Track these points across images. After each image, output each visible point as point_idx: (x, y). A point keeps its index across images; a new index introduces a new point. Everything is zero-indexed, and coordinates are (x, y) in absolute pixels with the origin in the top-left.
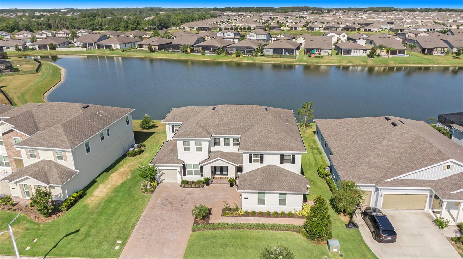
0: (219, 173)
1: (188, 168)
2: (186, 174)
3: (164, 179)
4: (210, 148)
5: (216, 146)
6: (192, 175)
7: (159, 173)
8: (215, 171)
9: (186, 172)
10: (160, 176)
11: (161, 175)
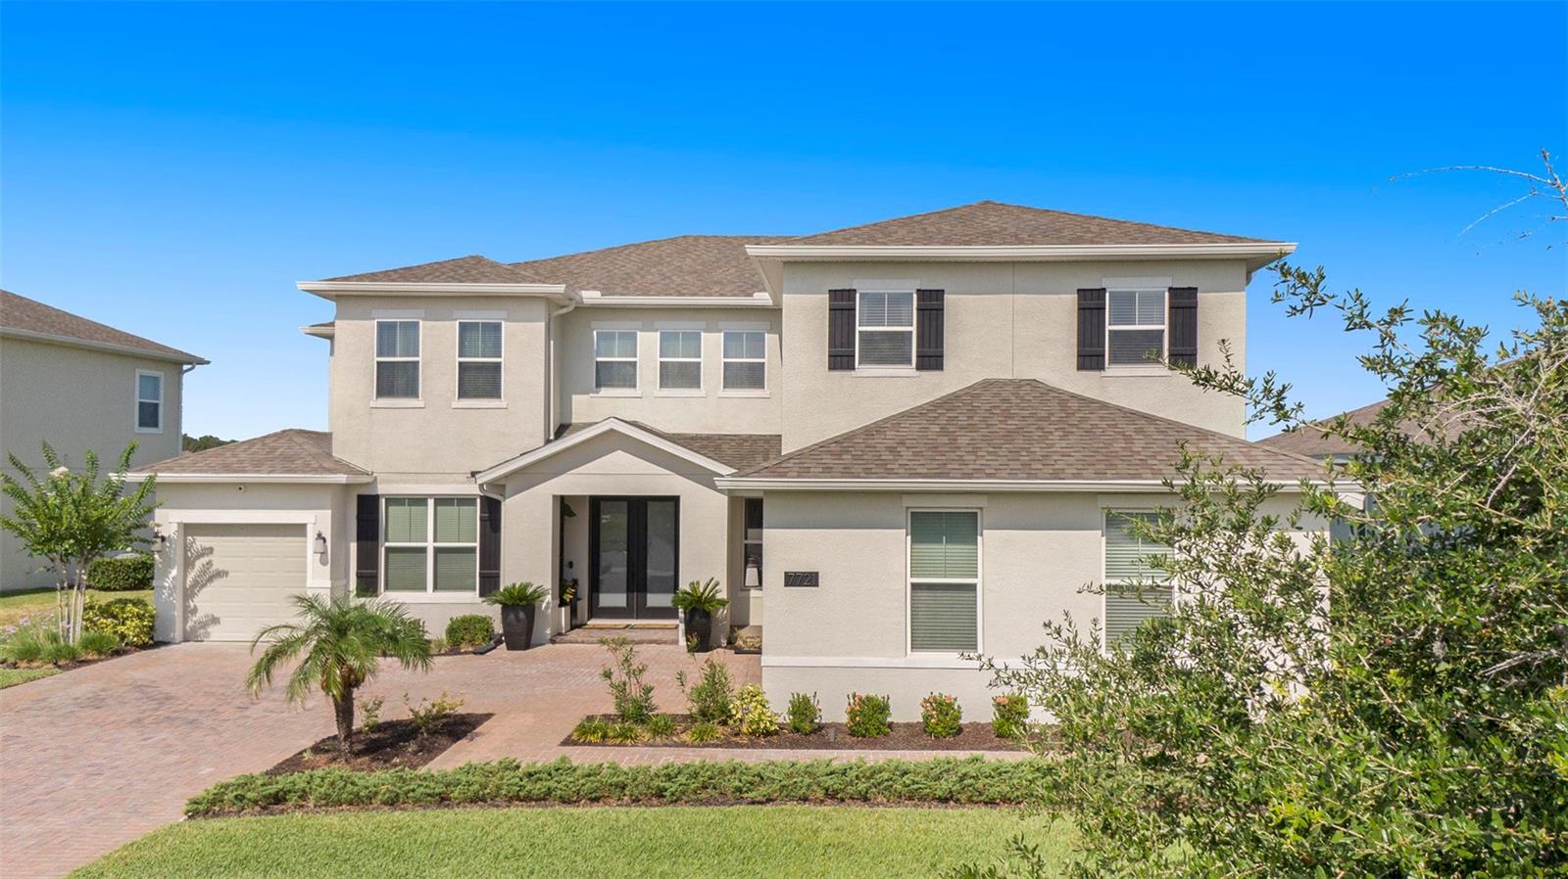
0: (619, 600)
1: (394, 535)
2: (375, 577)
3: (215, 620)
4: (565, 405)
5: (604, 391)
6: (424, 589)
7: (188, 564)
8: (595, 587)
9: (376, 566)
10: (188, 594)
11: (199, 584)
